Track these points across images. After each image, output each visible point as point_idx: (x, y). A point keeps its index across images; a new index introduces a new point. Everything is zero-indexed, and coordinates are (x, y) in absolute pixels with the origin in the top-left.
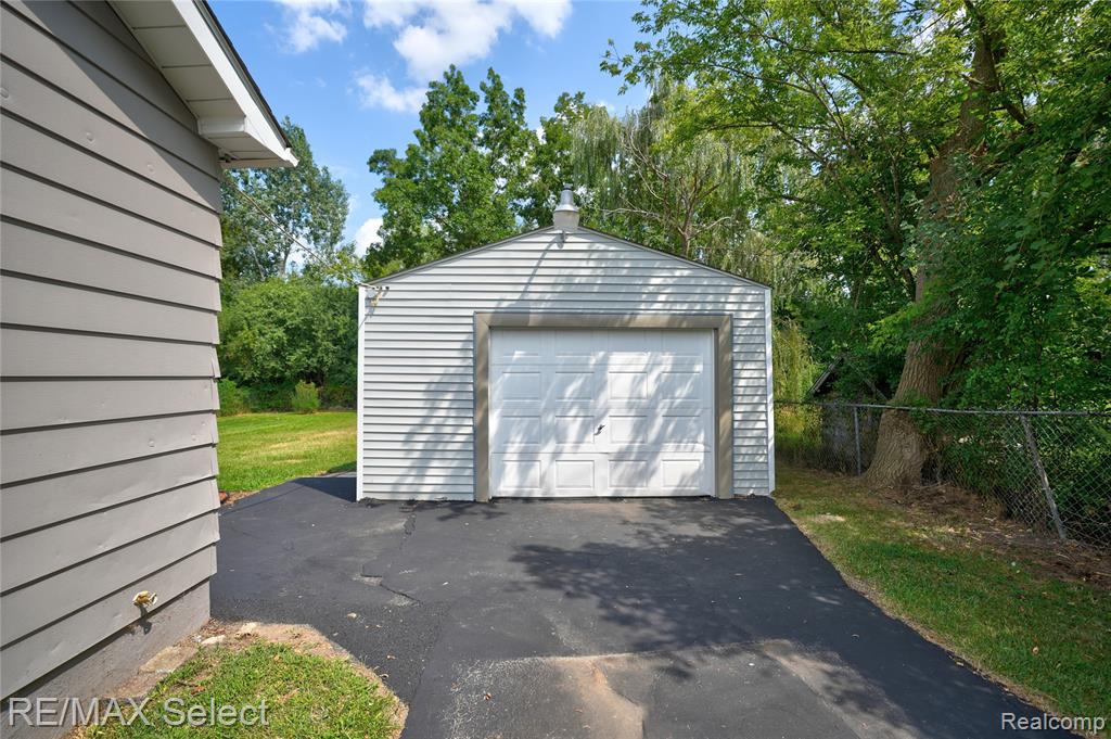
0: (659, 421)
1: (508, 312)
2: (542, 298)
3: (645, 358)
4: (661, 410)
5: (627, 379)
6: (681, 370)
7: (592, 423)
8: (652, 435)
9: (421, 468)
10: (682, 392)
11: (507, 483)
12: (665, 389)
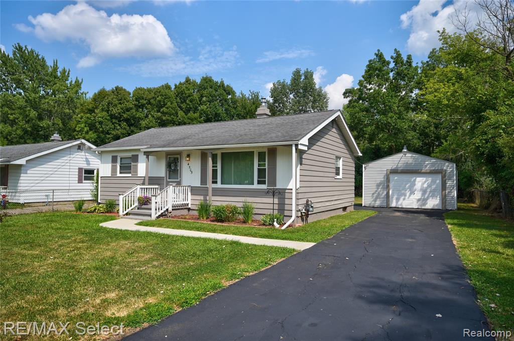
0: (428, 193)
1: (394, 169)
2: (401, 166)
3: (425, 179)
4: (428, 190)
5: (420, 183)
6: (433, 182)
7: (412, 193)
8: (426, 196)
9: (375, 200)
10: (434, 187)
11: (394, 204)
12: (429, 186)
